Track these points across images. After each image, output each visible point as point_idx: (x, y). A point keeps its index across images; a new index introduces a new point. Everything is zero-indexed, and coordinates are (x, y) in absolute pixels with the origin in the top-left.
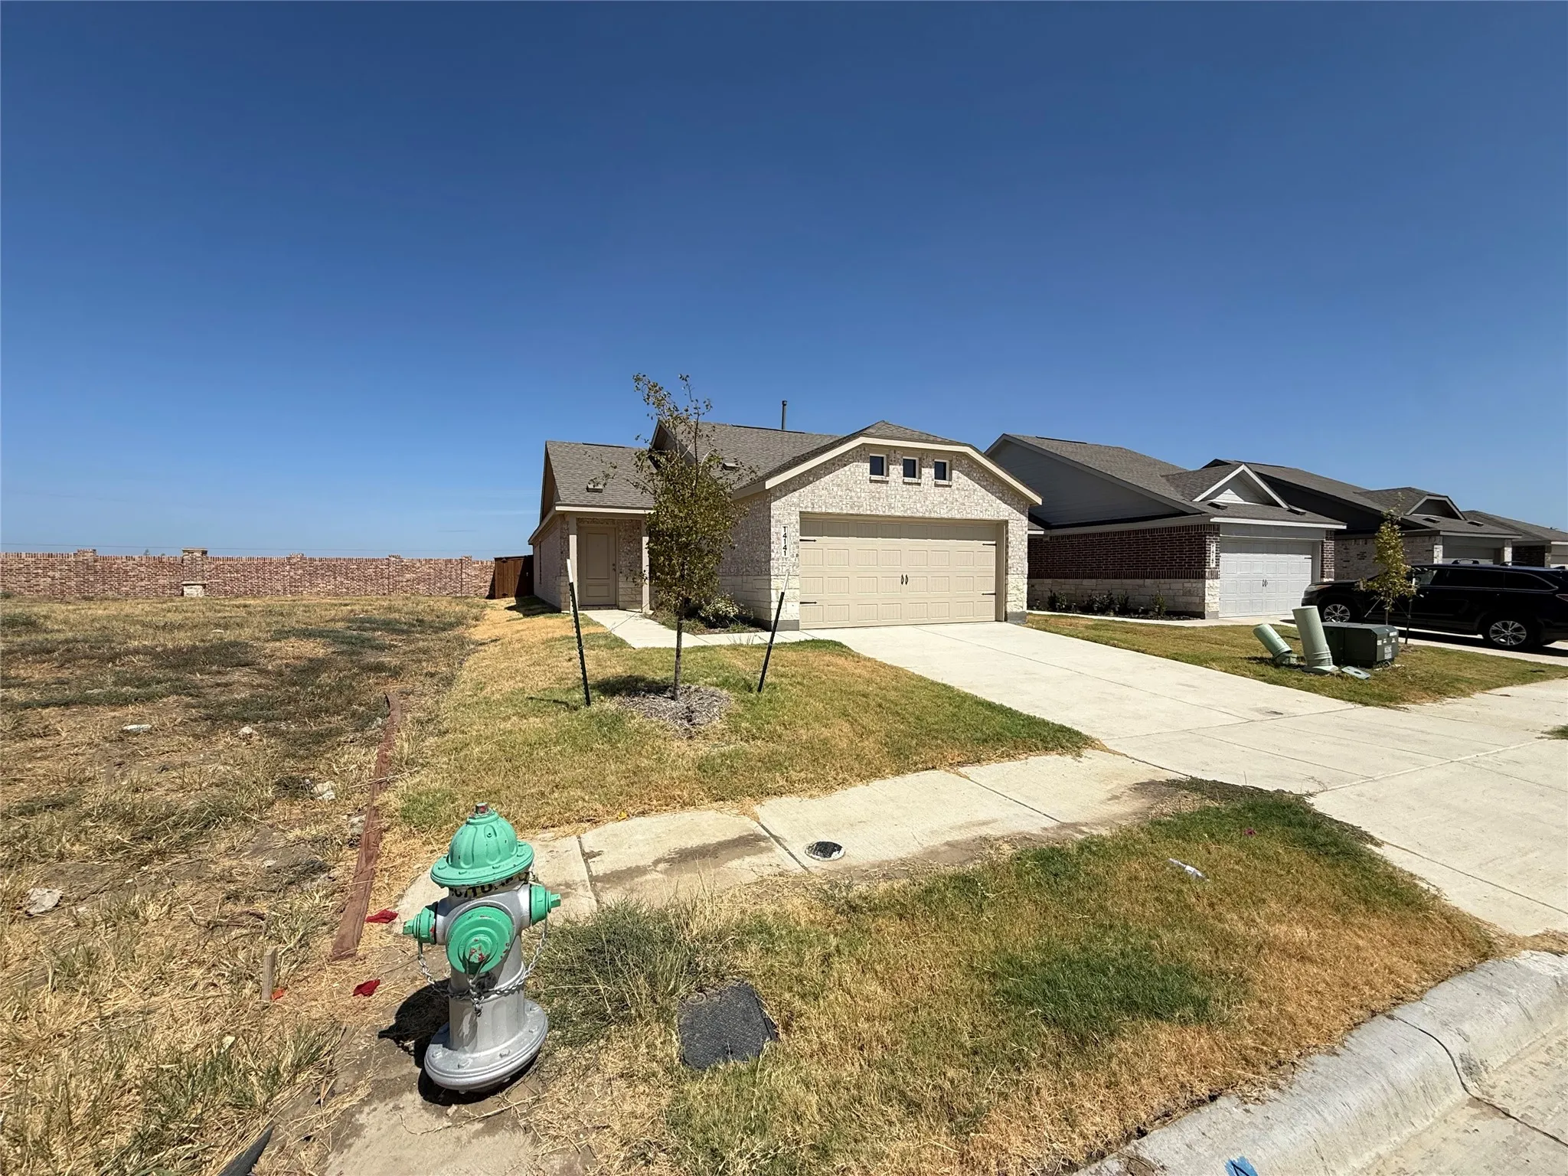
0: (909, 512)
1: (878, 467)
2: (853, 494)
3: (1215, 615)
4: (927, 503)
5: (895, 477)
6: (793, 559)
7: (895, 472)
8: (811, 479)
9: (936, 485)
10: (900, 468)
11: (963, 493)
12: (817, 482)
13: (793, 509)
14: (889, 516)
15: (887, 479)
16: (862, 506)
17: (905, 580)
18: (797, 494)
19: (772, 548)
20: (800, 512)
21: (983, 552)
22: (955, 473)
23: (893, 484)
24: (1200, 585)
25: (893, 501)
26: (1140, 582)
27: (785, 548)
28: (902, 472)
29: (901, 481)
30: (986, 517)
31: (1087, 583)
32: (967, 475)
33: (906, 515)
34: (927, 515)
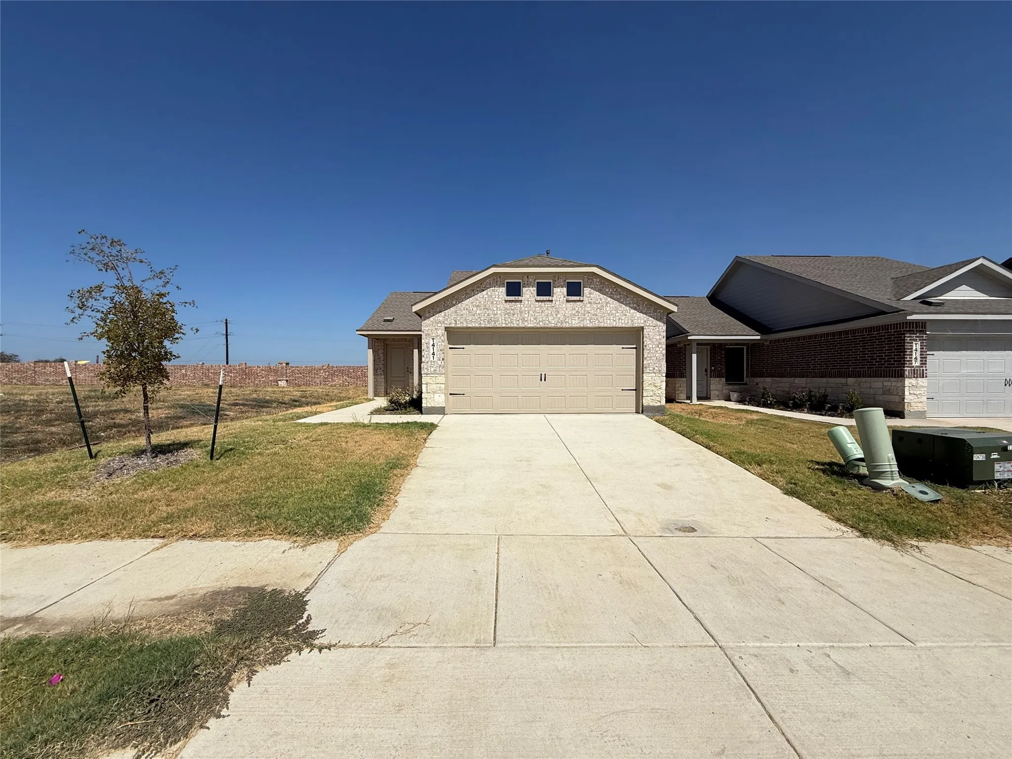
0: (541, 323)
1: (514, 290)
2: (490, 312)
3: (921, 415)
4: (559, 316)
5: (528, 296)
6: (440, 362)
7: (528, 292)
8: (454, 302)
9: (568, 301)
10: (534, 290)
11: (595, 306)
12: (459, 305)
13: (439, 325)
14: (524, 328)
15: (520, 298)
16: (498, 321)
17: (543, 378)
18: (442, 314)
19: (423, 354)
20: (446, 328)
21: (624, 355)
22: (587, 291)
23: (527, 302)
24: (899, 384)
25: (526, 315)
26: (843, 380)
27: (433, 354)
28: (535, 292)
29: (533, 299)
30: (620, 325)
31: (798, 381)
32: (600, 291)
33: (538, 326)
34: (559, 325)
